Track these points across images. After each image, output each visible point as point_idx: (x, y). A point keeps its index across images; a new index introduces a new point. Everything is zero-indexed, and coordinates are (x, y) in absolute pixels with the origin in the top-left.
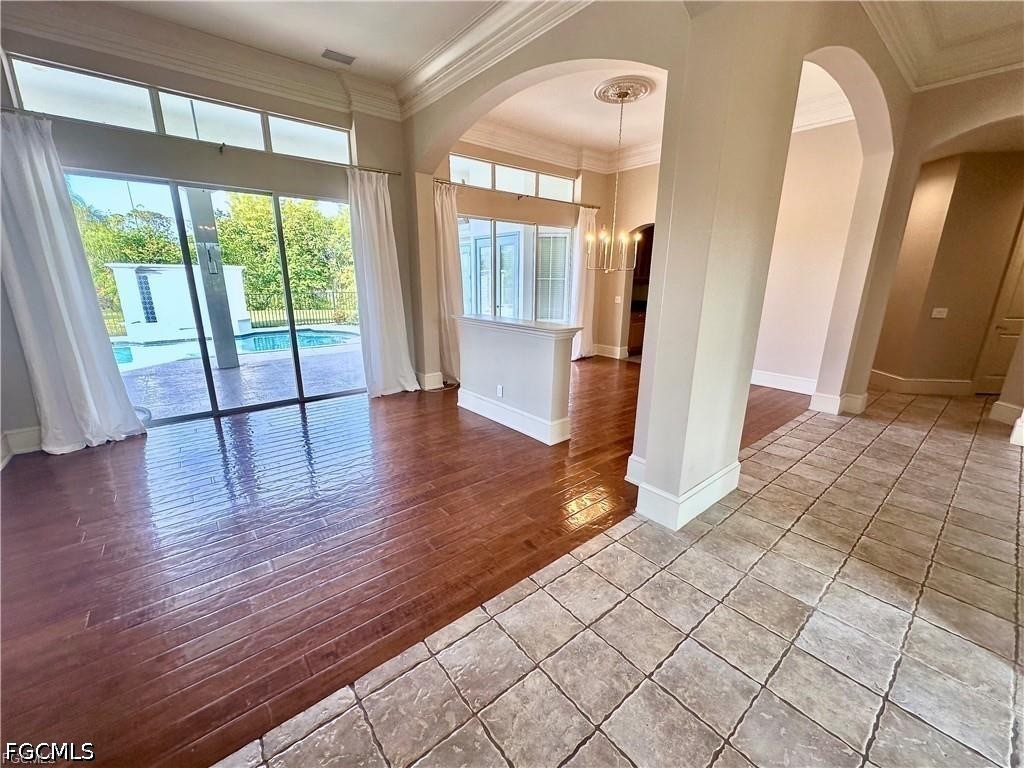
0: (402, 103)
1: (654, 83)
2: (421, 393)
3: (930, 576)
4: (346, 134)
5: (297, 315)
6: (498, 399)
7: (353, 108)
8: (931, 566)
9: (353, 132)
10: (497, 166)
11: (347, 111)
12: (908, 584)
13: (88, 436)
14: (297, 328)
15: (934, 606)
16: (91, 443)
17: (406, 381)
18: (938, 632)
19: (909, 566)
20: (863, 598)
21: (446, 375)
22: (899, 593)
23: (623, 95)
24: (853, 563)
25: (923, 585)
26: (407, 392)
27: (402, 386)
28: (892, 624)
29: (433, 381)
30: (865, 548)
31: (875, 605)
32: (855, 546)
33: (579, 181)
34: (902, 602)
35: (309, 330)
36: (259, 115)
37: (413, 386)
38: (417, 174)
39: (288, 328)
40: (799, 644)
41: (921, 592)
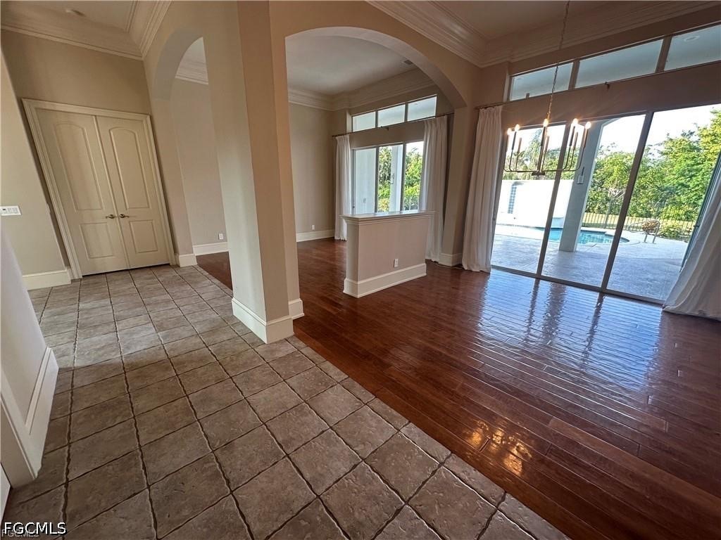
3: (125, 381)
8: (128, 388)
12: (132, 367)
15: (114, 367)
18: (108, 358)
19: (138, 377)
20: (144, 347)
22: (133, 360)
24: (163, 356)
25: (125, 373)
28: (128, 348)
30: (167, 368)
31: (139, 348)
32: (172, 365)
34: (129, 357)
40: (151, 325)
41: (124, 368)
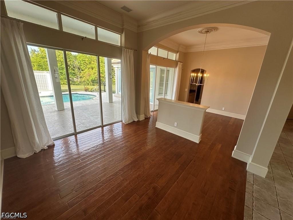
0: (139, 26)
1: (218, 28)
2: (138, 121)
4: (120, 36)
5: (72, 87)
6: (175, 127)
7: (124, 27)
9: (123, 35)
10: (159, 49)
11: (121, 27)
13: (35, 149)
14: (72, 93)
16: (36, 151)
17: (135, 118)
21: (145, 115)
23: (207, 32)
26: (135, 121)
27: (133, 119)
29: (142, 118)
33: (178, 54)
35: (77, 93)
36: (94, 27)
37: (136, 120)
38: (143, 51)
39: (68, 93)
